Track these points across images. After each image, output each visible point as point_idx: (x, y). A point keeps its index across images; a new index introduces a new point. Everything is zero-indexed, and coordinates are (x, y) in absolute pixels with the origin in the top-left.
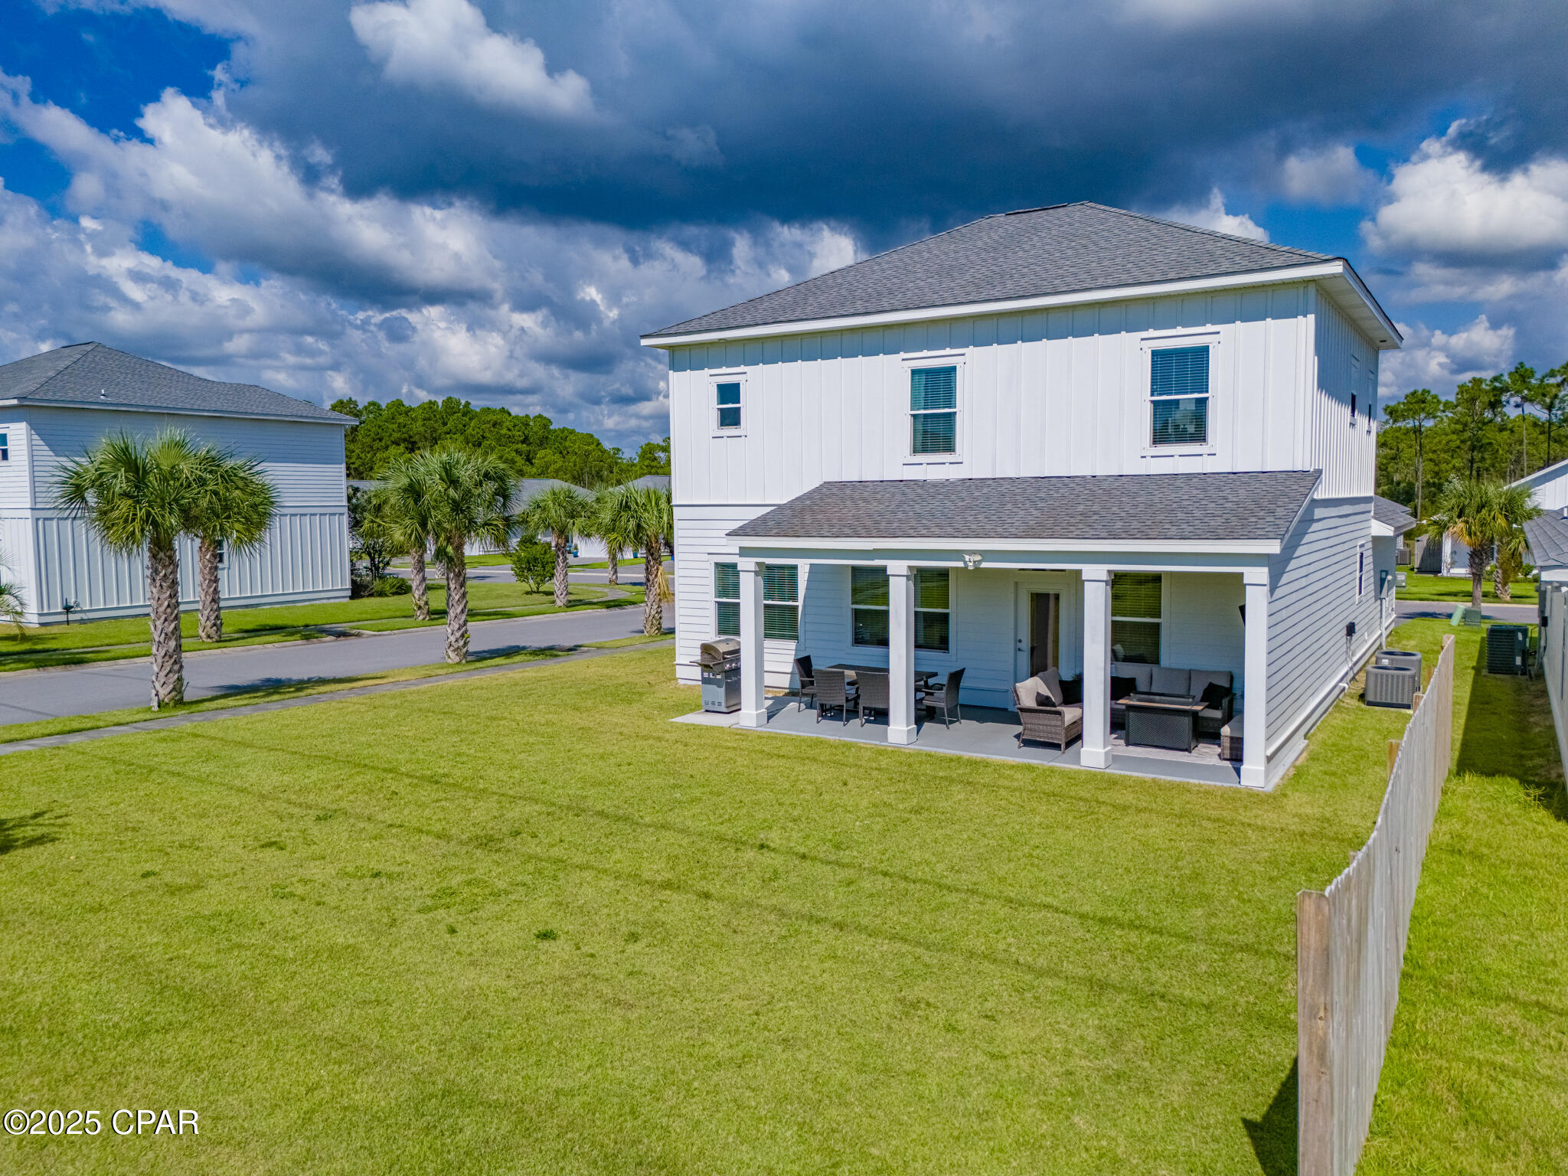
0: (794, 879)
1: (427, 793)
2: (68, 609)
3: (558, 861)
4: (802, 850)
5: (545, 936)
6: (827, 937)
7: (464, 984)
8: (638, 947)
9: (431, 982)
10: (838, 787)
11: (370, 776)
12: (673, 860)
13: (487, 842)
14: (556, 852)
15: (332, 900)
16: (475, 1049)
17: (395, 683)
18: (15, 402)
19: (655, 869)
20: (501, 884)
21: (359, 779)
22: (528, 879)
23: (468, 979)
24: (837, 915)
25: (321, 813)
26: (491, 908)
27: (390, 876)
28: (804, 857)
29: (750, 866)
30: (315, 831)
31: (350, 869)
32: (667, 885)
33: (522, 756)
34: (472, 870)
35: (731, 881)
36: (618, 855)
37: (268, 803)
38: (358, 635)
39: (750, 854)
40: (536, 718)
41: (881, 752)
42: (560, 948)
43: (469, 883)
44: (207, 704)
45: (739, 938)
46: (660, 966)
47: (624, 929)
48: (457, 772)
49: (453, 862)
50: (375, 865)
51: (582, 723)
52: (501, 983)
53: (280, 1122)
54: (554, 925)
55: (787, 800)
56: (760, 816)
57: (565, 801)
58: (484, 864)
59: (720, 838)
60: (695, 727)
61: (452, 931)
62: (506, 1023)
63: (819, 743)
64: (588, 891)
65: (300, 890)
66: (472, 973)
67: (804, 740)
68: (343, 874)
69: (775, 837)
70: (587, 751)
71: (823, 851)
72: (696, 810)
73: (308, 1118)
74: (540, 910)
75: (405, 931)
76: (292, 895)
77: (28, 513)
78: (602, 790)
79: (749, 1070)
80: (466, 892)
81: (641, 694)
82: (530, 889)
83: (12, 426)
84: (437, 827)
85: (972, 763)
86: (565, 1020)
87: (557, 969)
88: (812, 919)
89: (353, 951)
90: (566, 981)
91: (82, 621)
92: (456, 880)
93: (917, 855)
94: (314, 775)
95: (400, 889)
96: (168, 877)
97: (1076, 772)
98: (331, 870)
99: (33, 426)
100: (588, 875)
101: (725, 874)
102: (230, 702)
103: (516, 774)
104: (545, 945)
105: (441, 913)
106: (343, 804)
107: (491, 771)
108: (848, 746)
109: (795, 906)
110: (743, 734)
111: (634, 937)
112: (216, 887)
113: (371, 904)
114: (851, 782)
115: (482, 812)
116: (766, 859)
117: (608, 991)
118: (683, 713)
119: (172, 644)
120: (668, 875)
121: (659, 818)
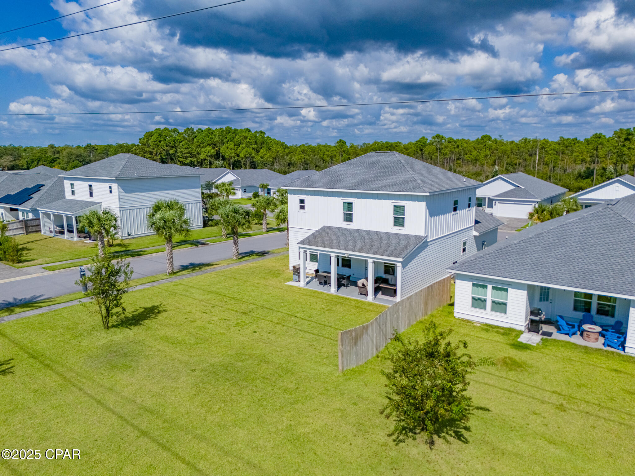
0: (300, 323)
1: (233, 302)
2: (129, 235)
3: (258, 318)
4: (303, 318)
5: (255, 332)
6: (302, 333)
7: (242, 339)
8: (270, 334)
9: (237, 339)
10: (315, 304)
11: (220, 297)
12: (279, 319)
13: (245, 313)
14: (258, 316)
15: (218, 324)
16: (244, 348)
17: (221, 267)
18: (115, 179)
19: (275, 320)
20: (247, 322)
21: (218, 298)
22: (252, 321)
23: (242, 338)
24: (305, 330)
25: (212, 306)
26: (245, 327)
27: (227, 320)
28: (303, 319)
29: (292, 320)
30: (212, 309)
31: (220, 318)
32: (277, 323)
33: (252, 293)
34: (242, 319)
35: (288, 323)
36: (269, 317)
37: (201, 303)
38: (207, 244)
39: (293, 318)
40: (256, 281)
41: (328, 295)
42: (257, 334)
43: (242, 322)
44: (179, 273)
45: (287, 334)
46: (273, 337)
47: (268, 331)
48: (238, 297)
49: (238, 318)
50: (225, 318)
51: (265, 283)
52: (247, 339)
53: (219, 355)
54: (256, 330)
55: (303, 306)
56: (297, 310)
57: (260, 305)
58: (244, 318)
59: (289, 314)
60: (290, 286)
61: (239, 331)
62: (248, 345)
63: (315, 292)
64: (263, 324)
65: (213, 322)
66: (243, 338)
67: (313, 291)
68: (219, 319)
69: (298, 315)
70: (266, 292)
71: (307, 318)
72: (285, 308)
73: (223, 355)
74: (254, 327)
75: (231, 330)
76: (211, 323)
77: (118, 209)
78: (267, 303)
79: (282, 353)
80: (241, 323)
81: (280, 274)
82: (253, 323)
83: (113, 184)
84: (235, 310)
85: (346, 299)
86: (257, 345)
87: (256, 338)
88: (301, 330)
89: (224, 334)
90: (257, 339)
91: (133, 238)
92: (239, 321)
93: (323, 320)
94: (209, 297)
95: (230, 322)
96: (190, 319)
97: (366, 302)
98: (217, 318)
99: (119, 185)
100: (263, 321)
101: (288, 322)
102: (184, 272)
103: (250, 298)
104: (254, 334)
105: (237, 327)
106: (216, 304)
107: (245, 296)
108: (322, 293)
109: (299, 328)
110: (300, 289)
111: (270, 333)
112: (198, 321)
113: (225, 325)
114: (318, 303)
115: (244, 306)
116: (297, 319)
117: (264, 341)
118: (288, 281)
119: (171, 260)
120: (277, 322)
121: (278, 310)
